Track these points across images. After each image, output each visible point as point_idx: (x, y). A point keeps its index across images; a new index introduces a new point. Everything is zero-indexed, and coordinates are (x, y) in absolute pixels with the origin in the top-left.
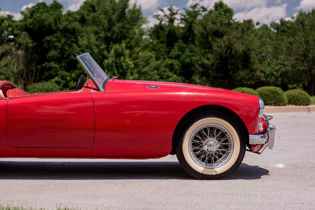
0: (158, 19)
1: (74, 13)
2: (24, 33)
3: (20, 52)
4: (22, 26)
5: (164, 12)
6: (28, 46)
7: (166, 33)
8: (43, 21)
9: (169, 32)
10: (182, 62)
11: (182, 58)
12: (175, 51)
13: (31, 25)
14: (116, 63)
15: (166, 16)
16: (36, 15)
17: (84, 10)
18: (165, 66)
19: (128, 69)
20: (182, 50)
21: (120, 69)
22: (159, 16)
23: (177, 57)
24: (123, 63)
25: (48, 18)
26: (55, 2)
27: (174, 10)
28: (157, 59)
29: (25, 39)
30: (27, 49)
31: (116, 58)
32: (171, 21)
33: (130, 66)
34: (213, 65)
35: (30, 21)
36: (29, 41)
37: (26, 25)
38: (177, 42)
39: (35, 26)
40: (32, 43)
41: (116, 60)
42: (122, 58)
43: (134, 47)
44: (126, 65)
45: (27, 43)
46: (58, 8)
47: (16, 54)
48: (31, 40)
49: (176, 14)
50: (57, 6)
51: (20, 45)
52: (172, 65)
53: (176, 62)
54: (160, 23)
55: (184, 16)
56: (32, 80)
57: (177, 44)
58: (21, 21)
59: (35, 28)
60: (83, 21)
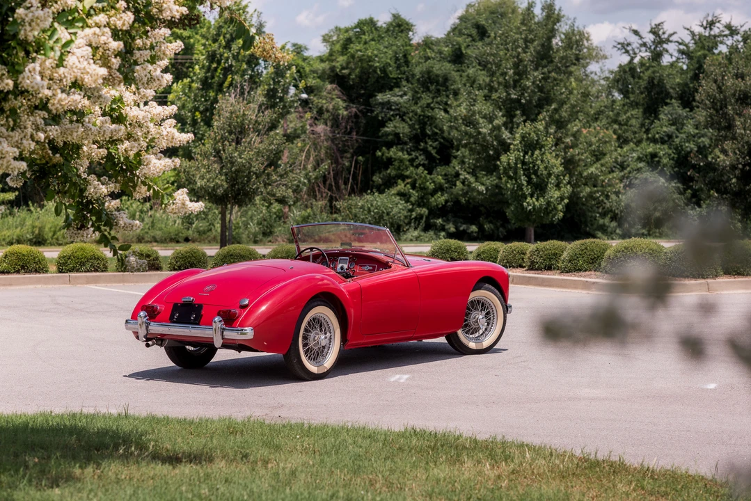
0: (627, 52)
1: (438, 42)
2: (329, 87)
3: (320, 128)
4: (324, 71)
5: (641, 38)
6: (339, 115)
7: (643, 84)
8: (370, 59)
9: (651, 80)
10: (678, 149)
11: (677, 141)
12: (662, 126)
13: (343, 68)
14: (523, 163)
15: (644, 45)
16: (355, 47)
17: (461, 34)
18: (640, 159)
19: (550, 175)
20: (676, 122)
21: (533, 176)
22: (629, 44)
23: (667, 139)
24: (539, 162)
25: (381, 54)
26: (396, 17)
27: (664, 33)
28: (622, 141)
29: (332, 98)
30: (336, 122)
31: (526, 153)
32: (657, 56)
33: (555, 170)
34: (733, 167)
35: (342, 59)
36: (341, 104)
37: (333, 69)
38: (667, 104)
39: (353, 70)
40: (346, 109)
41: (524, 156)
42: (537, 152)
43: (569, 121)
44: (546, 168)
45: (336, 108)
46: (402, 31)
47: (313, 132)
48: (344, 101)
49: (668, 41)
50: (400, 27)
51: (320, 112)
52: (654, 155)
53: (663, 151)
54: (631, 61)
55: (686, 45)
56: (346, 189)
57: (666, 109)
58: (321, 60)
59: (353, 76)
60: (458, 58)
